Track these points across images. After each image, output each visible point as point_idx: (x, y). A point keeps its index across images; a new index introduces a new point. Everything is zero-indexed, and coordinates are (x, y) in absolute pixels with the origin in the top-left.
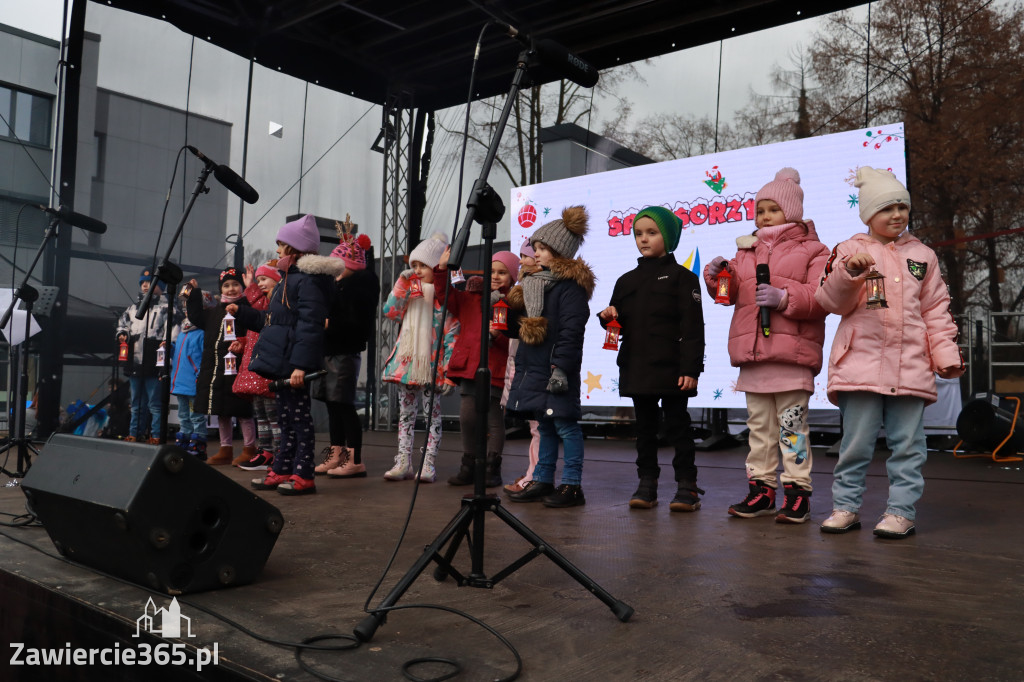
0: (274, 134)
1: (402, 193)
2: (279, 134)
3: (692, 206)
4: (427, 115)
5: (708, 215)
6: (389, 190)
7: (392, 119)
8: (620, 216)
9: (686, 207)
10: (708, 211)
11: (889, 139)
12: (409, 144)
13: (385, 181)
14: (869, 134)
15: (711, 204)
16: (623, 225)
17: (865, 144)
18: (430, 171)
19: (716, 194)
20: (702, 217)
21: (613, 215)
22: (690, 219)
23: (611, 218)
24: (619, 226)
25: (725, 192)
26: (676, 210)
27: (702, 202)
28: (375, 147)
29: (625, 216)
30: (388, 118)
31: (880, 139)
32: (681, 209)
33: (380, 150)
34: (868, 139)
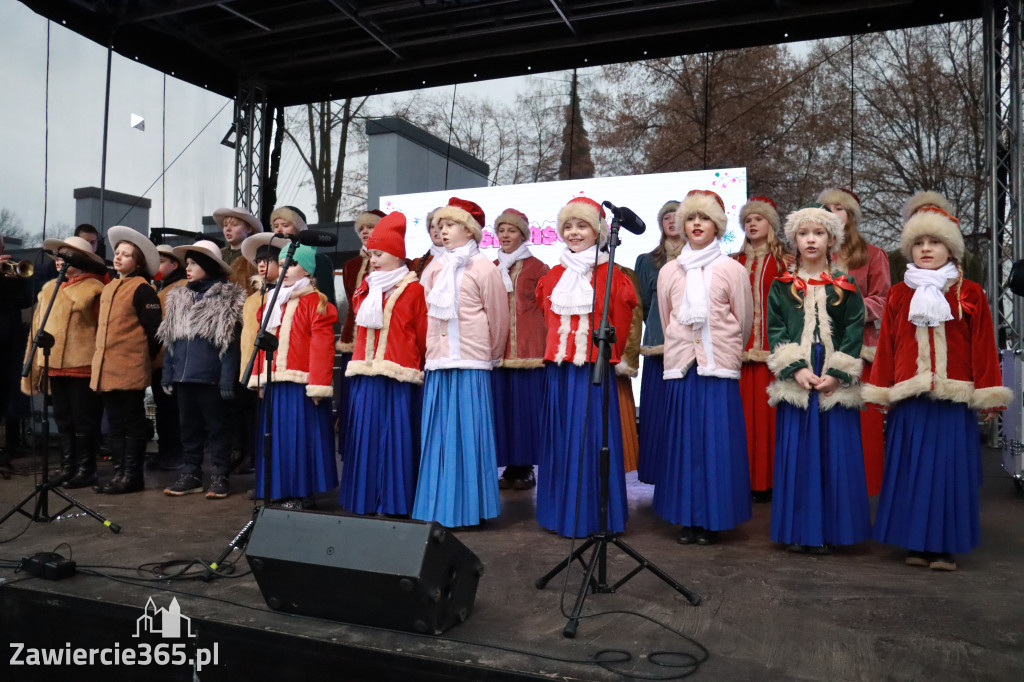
0: (136, 127)
1: (255, 190)
2: (141, 126)
4: (276, 111)
6: (242, 185)
7: (243, 113)
11: (734, 180)
12: (261, 141)
13: (237, 176)
14: (717, 175)
17: (714, 183)
18: (280, 168)
26: (544, 228)
28: (225, 142)
30: (240, 113)
31: (727, 180)
32: (548, 227)
33: (232, 145)
34: (716, 179)
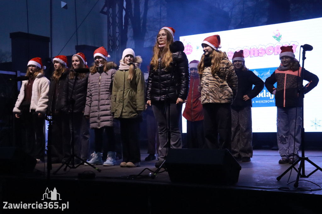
3: (267, 47)
5: (274, 51)
8: (233, 51)
9: (264, 47)
10: (274, 49)
13: (109, 29)
15: (275, 46)
19: (278, 42)
20: (271, 51)
21: (230, 50)
22: (266, 52)
25: (281, 41)
26: (259, 48)
27: (271, 45)
28: (102, 12)
33: (105, 13)
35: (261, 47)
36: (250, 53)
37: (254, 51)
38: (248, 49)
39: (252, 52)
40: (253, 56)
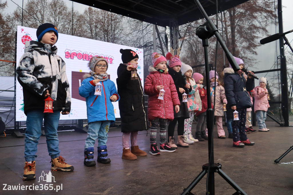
8: (70, 52)
9: (93, 55)
16: (71, 55)
21: (67, 51)
23: (66, 51)
24: (69, 55)
26: (90, 55)
29: (72, 52)
35: (91, 54)
36: (83, 57)
37: (86, 56)
38: (82, 53)
39: (84, 57)
40: (85, 60)
